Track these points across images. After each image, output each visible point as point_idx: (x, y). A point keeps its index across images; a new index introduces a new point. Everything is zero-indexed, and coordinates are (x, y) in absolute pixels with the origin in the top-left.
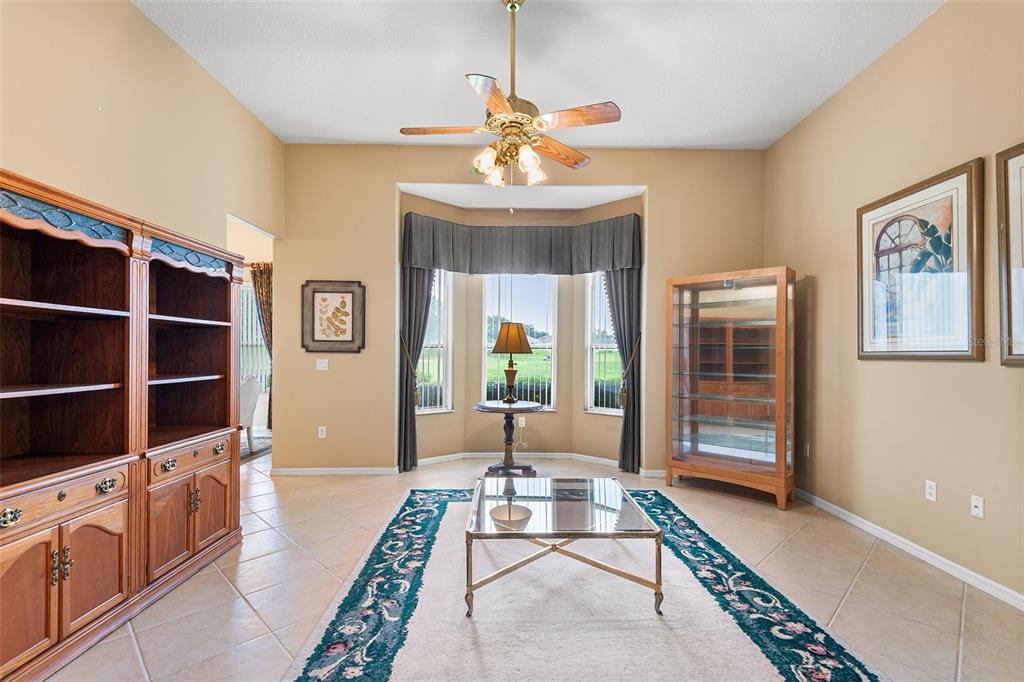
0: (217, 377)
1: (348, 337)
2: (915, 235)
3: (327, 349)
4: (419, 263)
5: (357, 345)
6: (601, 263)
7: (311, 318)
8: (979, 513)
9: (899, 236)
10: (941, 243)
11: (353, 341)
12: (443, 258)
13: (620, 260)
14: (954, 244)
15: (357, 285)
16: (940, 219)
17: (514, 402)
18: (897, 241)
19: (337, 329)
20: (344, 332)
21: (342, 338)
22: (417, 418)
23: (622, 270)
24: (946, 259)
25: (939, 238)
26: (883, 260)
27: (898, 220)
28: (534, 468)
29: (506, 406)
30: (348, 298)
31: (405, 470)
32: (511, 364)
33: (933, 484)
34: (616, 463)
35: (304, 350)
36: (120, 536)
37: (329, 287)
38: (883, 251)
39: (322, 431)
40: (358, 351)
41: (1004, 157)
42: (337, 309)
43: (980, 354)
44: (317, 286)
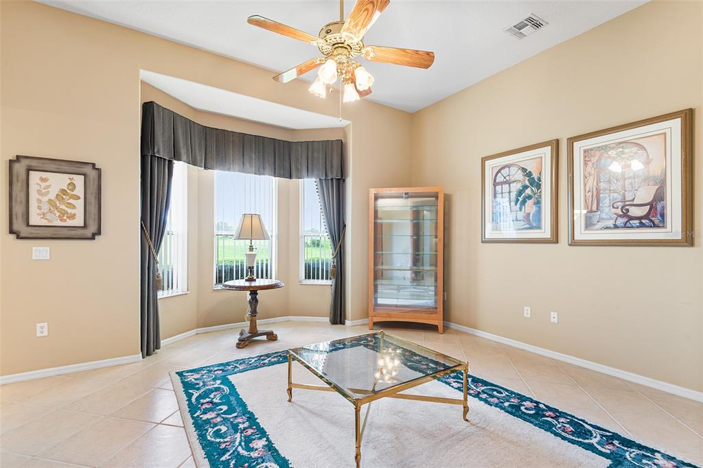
1: (79, 221)
2: (519, 175)
3: (49, 236)
4: (161, 153)
5: (91, 230)
6: (316, 172)
7: (24, 200)
8: (555, 320)
9: (509, 175)
10: (535, 181)
11: (85, 226)
12: (183, 151)
13: (332, 173)
14: (543, 183)
15: (91, 166)
16: (535, 168)
17: (255, 280)
18: (507, 178)
19: (63, 213)
20: (73, 217)
21: (70, 223)
22: (159, 302)
23: (332, 179)
24: (538, 190)
25: (533, 178)
26: (499, 188)
27: (508, 166)
28: (275, 333)
29: (247, 284)
30: (79, 180)
31: (148, 354)
32: (251, 249)
33: (529, 309)
34: (327, 319)
35: (13, 237)
37: (52, 166)
38: (498, 183)
39: (42, 328)
40: (93, 238)
41: (572, 141)
42: (63, 191)
43: (555, 239)
44: (34, 163)
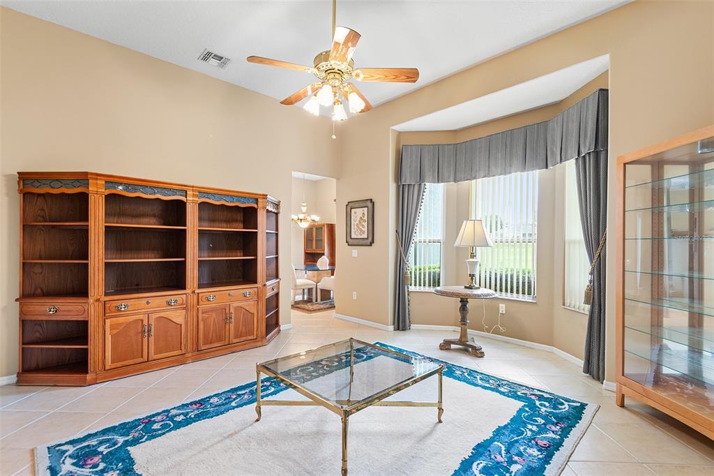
0: (253, 258)
1: (366, 235)
3: (357, 244)
4: (408, 181)
5: (371, 240)
6: (569, 151)
7: (350, 225)
11: (369, 238)
15: (369, 201)
19: (361, 230)
20: (364, 232)
21: (363, 236)
30: (366, 210)
32: (472, 255)
35: (347, 244)
36: (181, 325)
37: (358, 205)
39: (354, 295)
40: (372, 244)
42: (361, 218)
44: (352, 205)
